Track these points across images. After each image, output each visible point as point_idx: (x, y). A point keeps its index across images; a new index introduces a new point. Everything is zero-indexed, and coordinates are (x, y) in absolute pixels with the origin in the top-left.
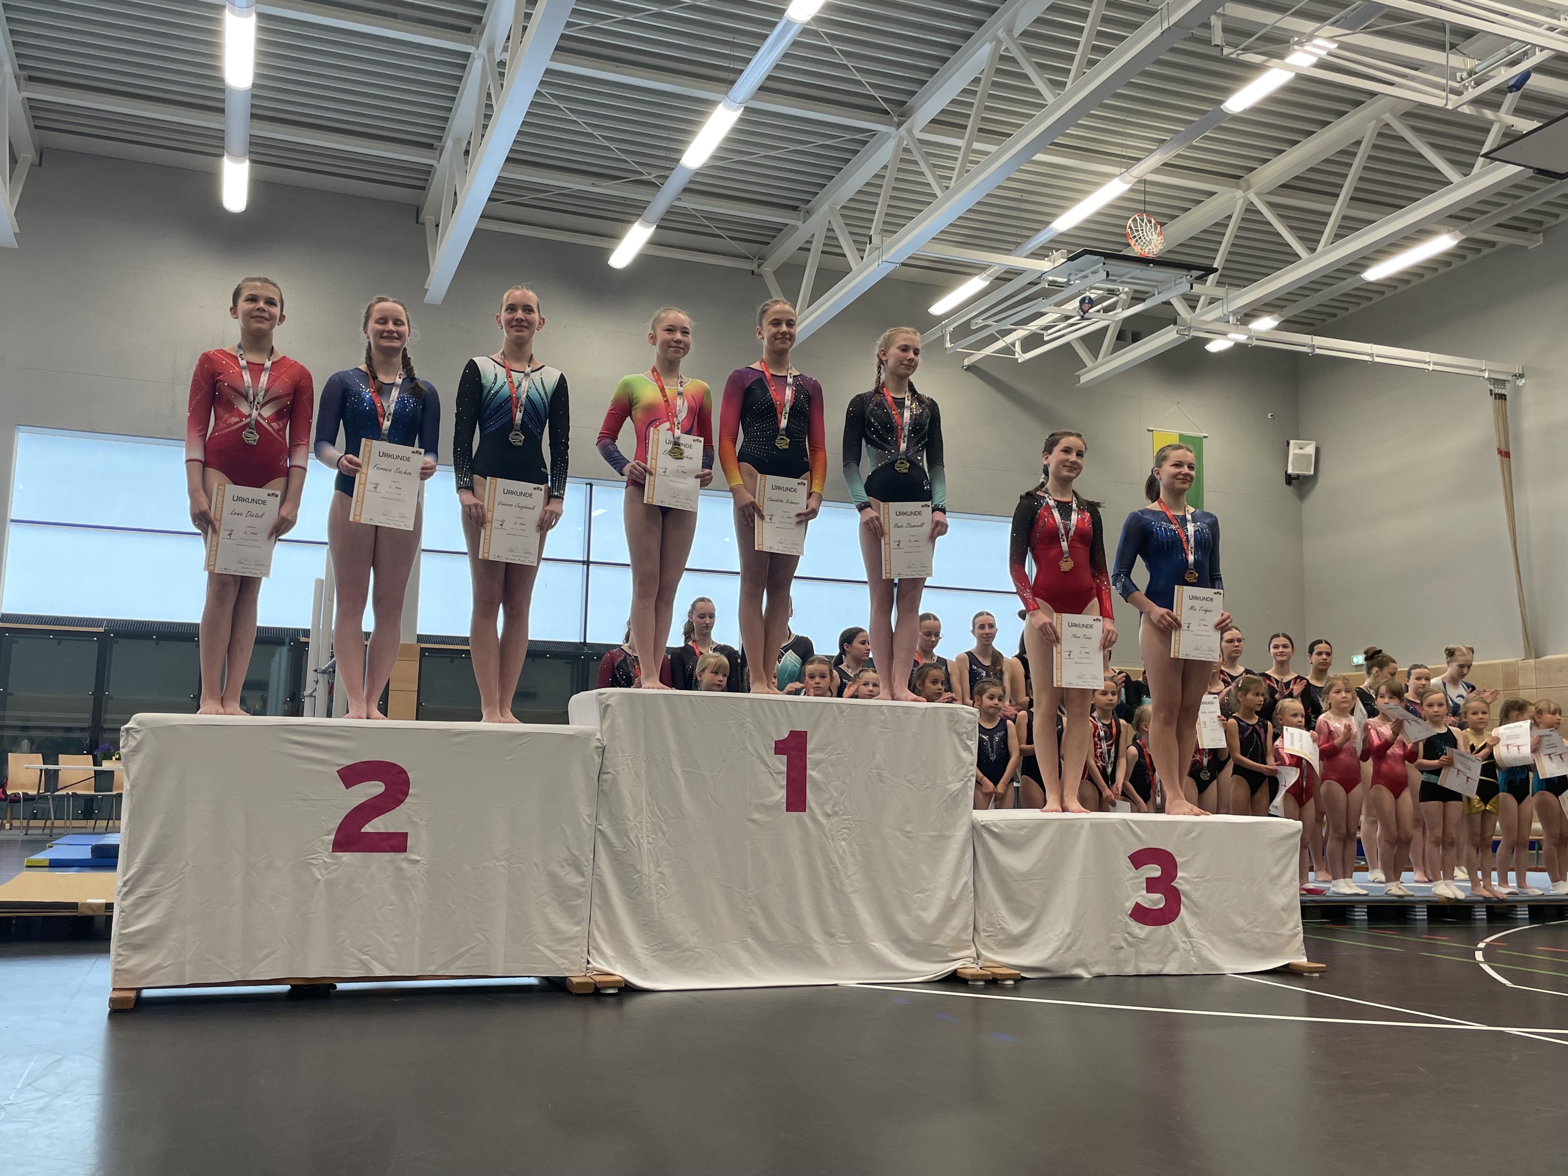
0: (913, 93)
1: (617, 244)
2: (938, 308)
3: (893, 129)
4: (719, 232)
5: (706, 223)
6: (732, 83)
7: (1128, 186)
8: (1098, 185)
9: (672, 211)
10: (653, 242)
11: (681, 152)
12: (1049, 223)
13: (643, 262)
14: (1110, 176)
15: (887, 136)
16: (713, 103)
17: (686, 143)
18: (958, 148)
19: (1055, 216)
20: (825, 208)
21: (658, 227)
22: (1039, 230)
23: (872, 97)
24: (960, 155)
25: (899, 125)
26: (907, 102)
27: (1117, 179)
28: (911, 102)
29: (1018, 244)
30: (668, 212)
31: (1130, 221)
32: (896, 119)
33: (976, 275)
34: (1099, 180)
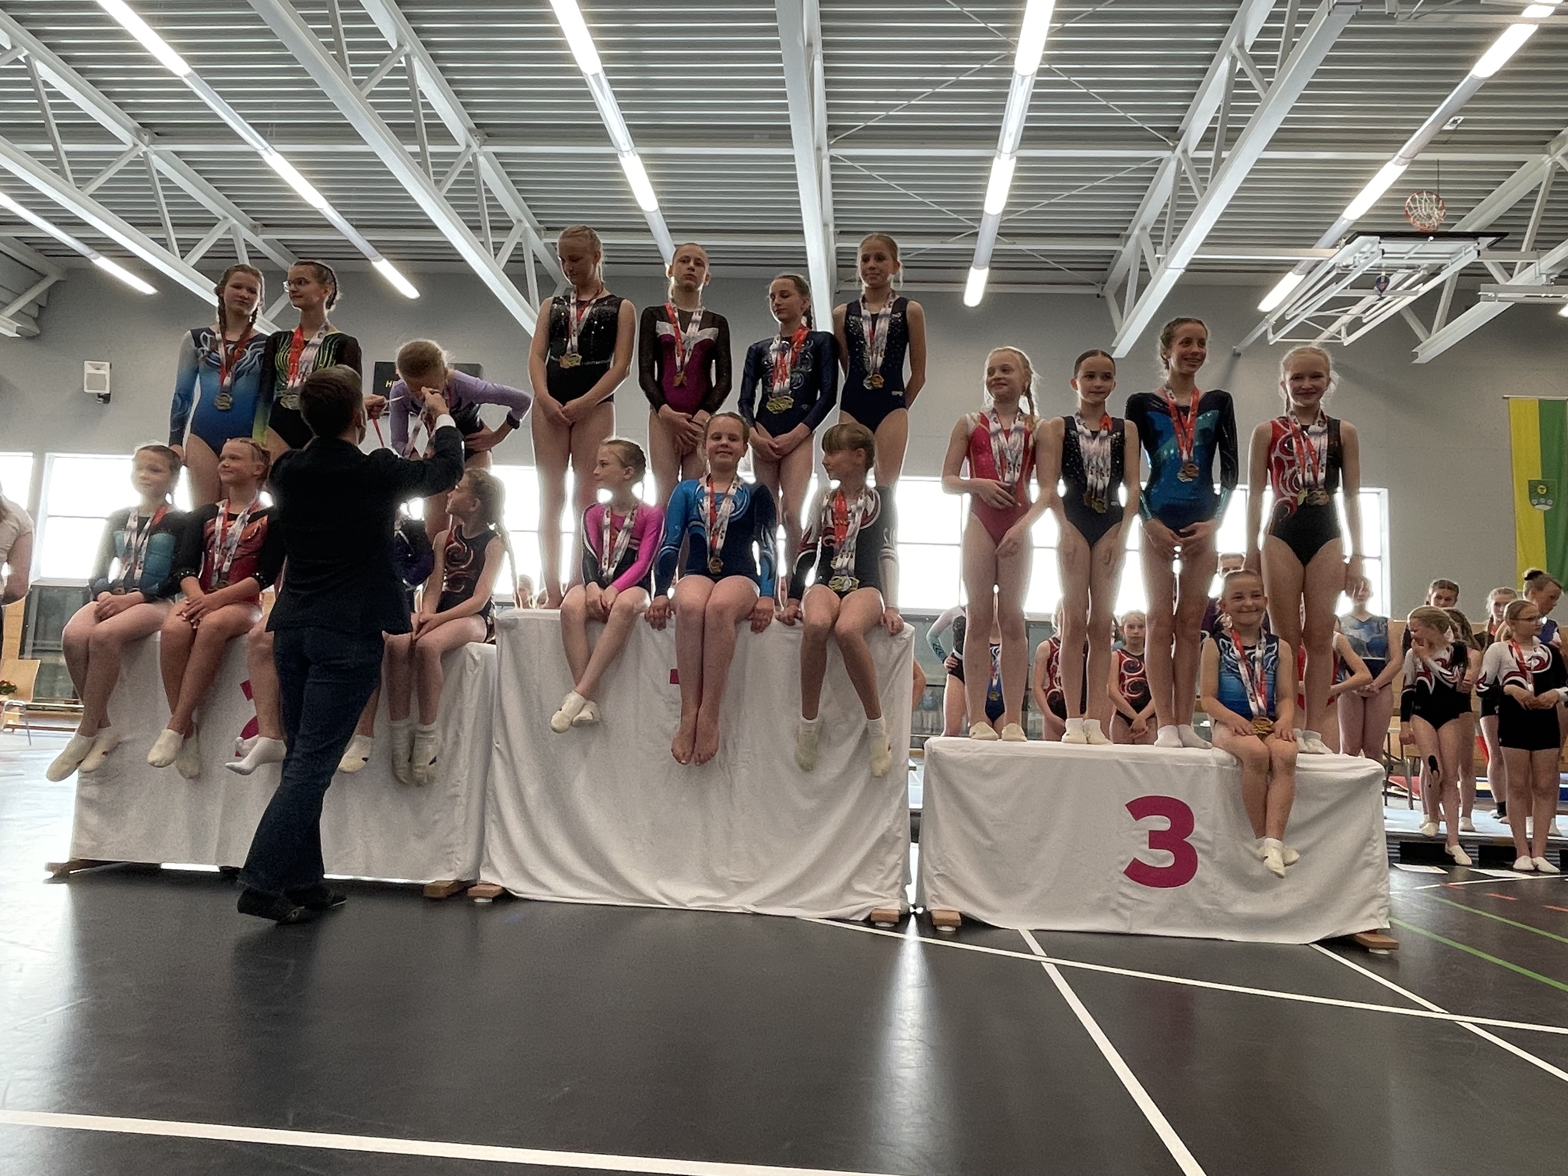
0: (1181, 119)
1: (965, 288)
2: (1265, 305)
3: (1170, 152)
4: (1058, 266)
5: (1043, 259)
6: (997, 139)
7: (1404, 168)
8: (1373, 173)
9: (996, 254)
10: (991, 282)
11: (982, 204)
12: (1338, 216)
13: (990, 299)
14: (1383, 162)
15: (1169, 160)
16: (990, 159)
17: (983, 196)
18: (1208, 160)
19: (1344, 208)
20: (1136, 232)
21: (992, 268)
22: (1332, 223)
23: (1142, 129)
24: (1211, 167)
25: (1175, 147)
26: (1178, 128)
27: (1389, 164)
28: (1181, 127)
29: (1318, 238)
30: (993, 255)
31: (1409, 200)
32: (1171, 144)
33: (1287, 272)
34: (1371, 168)
